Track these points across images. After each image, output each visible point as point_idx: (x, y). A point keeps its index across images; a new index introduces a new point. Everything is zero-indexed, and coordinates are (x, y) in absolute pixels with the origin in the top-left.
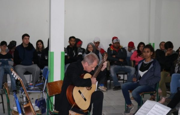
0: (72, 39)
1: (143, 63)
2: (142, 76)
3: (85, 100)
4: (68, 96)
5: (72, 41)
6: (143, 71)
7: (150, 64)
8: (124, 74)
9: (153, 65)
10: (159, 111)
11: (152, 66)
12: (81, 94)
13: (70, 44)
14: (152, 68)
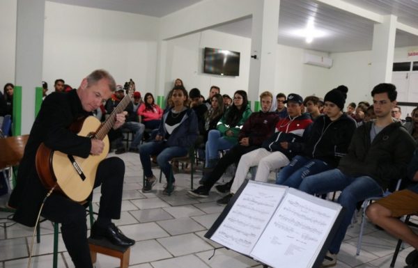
0: (60, 83)
1: (171, 113)
2: (170, 132)
3: (83, 177)
4: (39, 166)
5: (59, 85)
6: (171, 124)
7: (182, 114)
8: (128, 133)
9: (188, 115)
10: (304, 214)
11: (185, 117)
12: (74, 163)
13: (56, 89)
14: (186, 120)
